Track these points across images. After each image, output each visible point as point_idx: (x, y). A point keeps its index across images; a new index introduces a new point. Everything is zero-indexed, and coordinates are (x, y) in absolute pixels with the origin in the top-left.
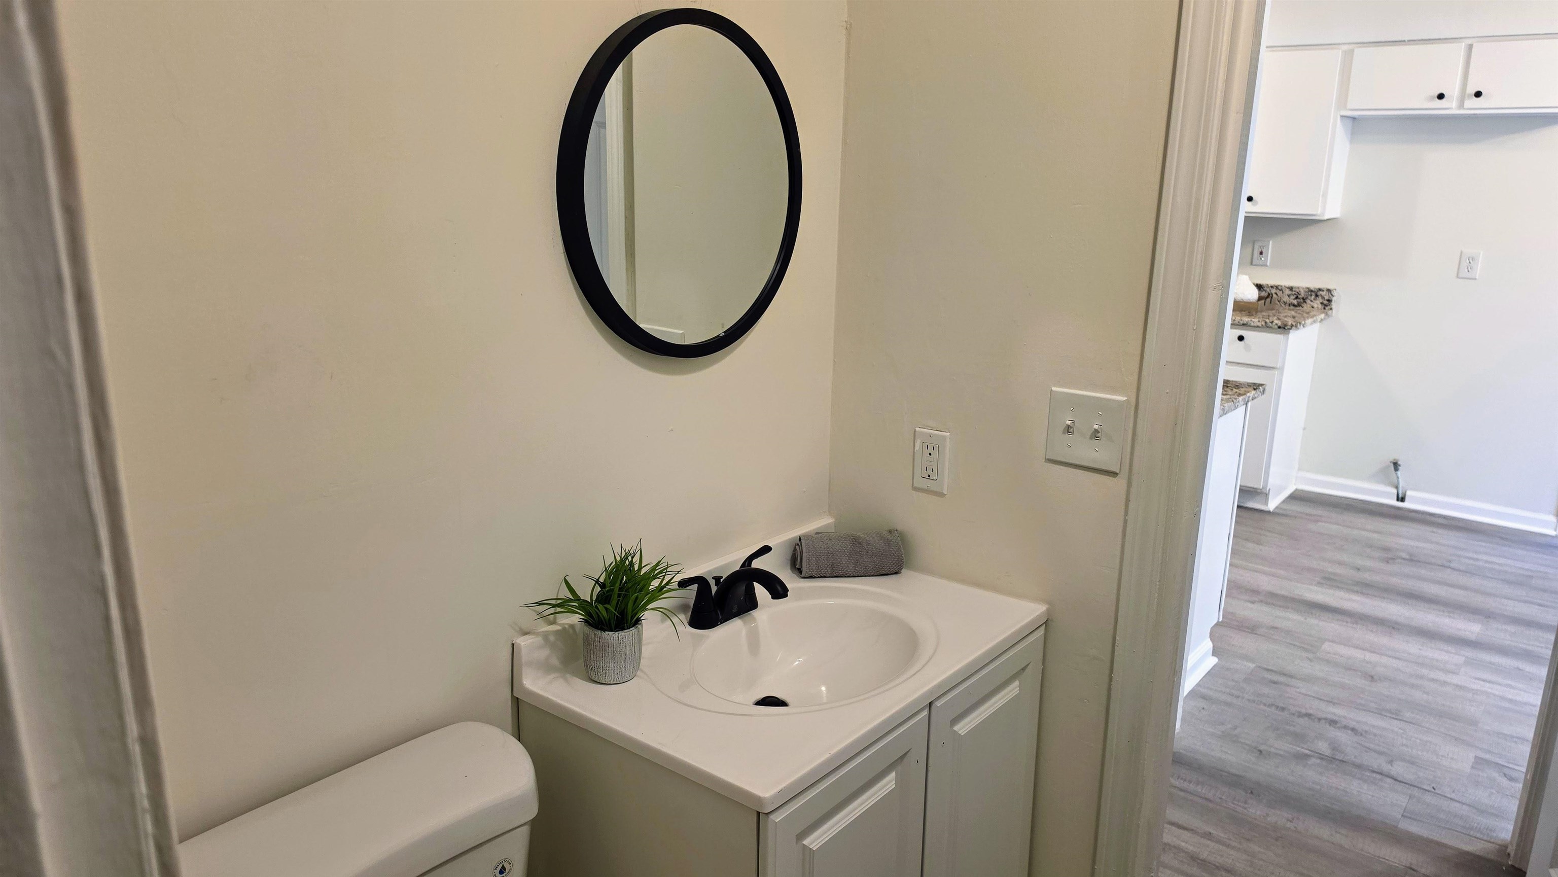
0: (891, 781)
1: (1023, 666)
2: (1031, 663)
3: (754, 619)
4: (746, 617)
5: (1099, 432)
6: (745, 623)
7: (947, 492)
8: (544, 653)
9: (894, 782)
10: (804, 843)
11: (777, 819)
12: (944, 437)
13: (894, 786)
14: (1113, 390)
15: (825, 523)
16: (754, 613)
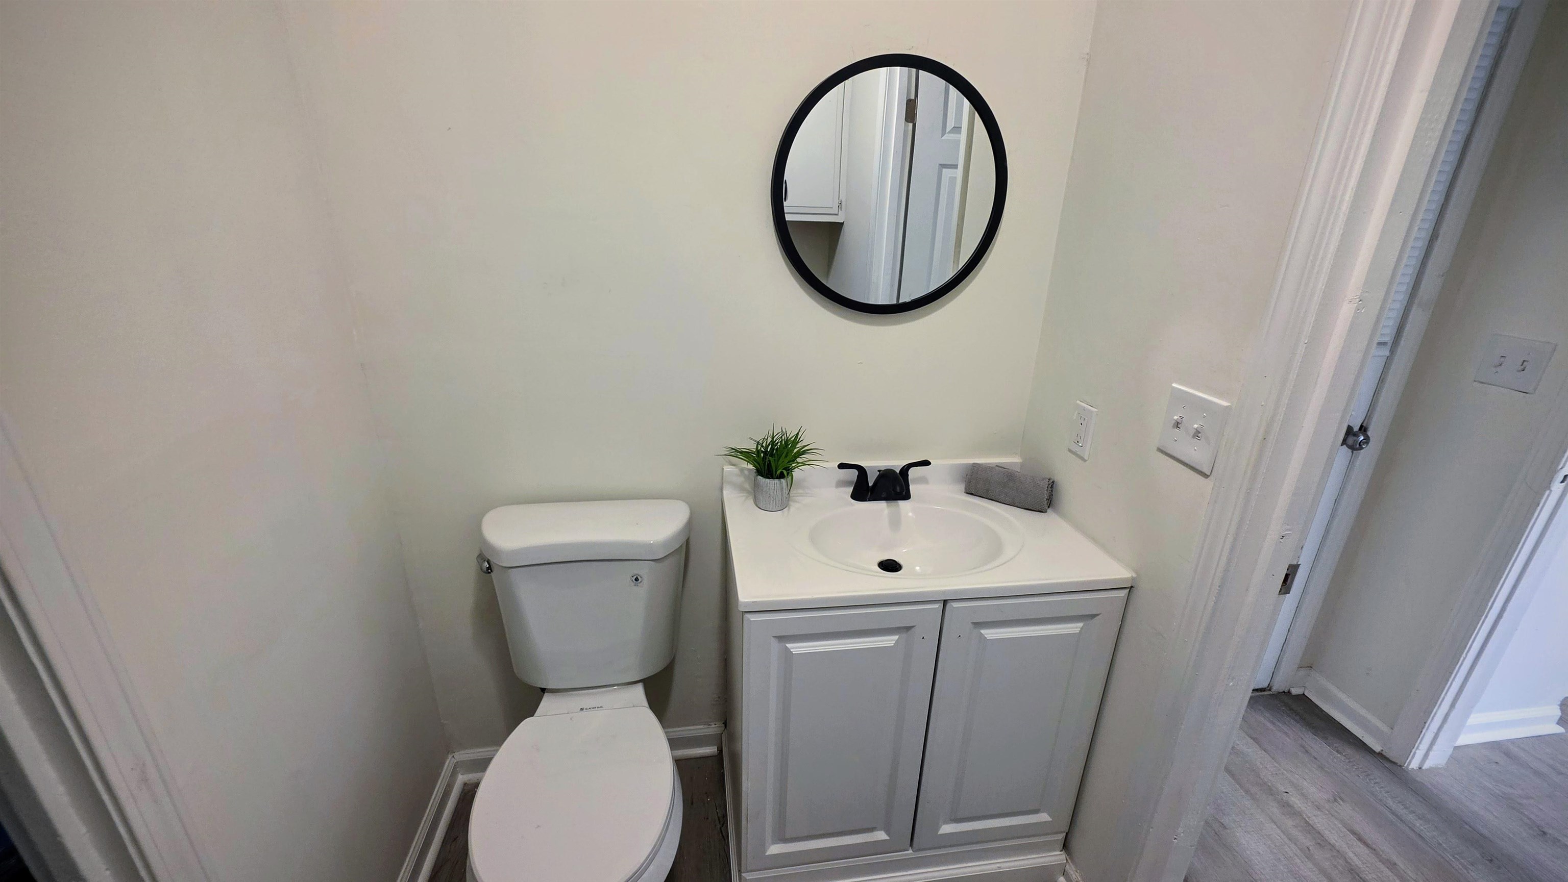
0: (892, 640)
1: (1095, 612)
2: (1101, 615)
3: (898, 506)
4: (893, 503)
5: (1199, 433)
6: (887, 505)
7: (1088, 458)
8: (741, 480)
9: (894, 642)
10: (787, 645)
11: (752, 618)
12: (1091, 412)
13: (893, 645)
14: (1220, 395)
15: (1015, 461)
16: (902, 503)
